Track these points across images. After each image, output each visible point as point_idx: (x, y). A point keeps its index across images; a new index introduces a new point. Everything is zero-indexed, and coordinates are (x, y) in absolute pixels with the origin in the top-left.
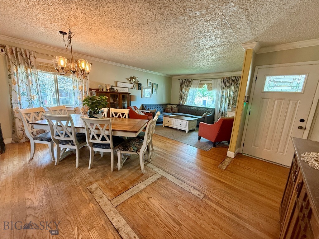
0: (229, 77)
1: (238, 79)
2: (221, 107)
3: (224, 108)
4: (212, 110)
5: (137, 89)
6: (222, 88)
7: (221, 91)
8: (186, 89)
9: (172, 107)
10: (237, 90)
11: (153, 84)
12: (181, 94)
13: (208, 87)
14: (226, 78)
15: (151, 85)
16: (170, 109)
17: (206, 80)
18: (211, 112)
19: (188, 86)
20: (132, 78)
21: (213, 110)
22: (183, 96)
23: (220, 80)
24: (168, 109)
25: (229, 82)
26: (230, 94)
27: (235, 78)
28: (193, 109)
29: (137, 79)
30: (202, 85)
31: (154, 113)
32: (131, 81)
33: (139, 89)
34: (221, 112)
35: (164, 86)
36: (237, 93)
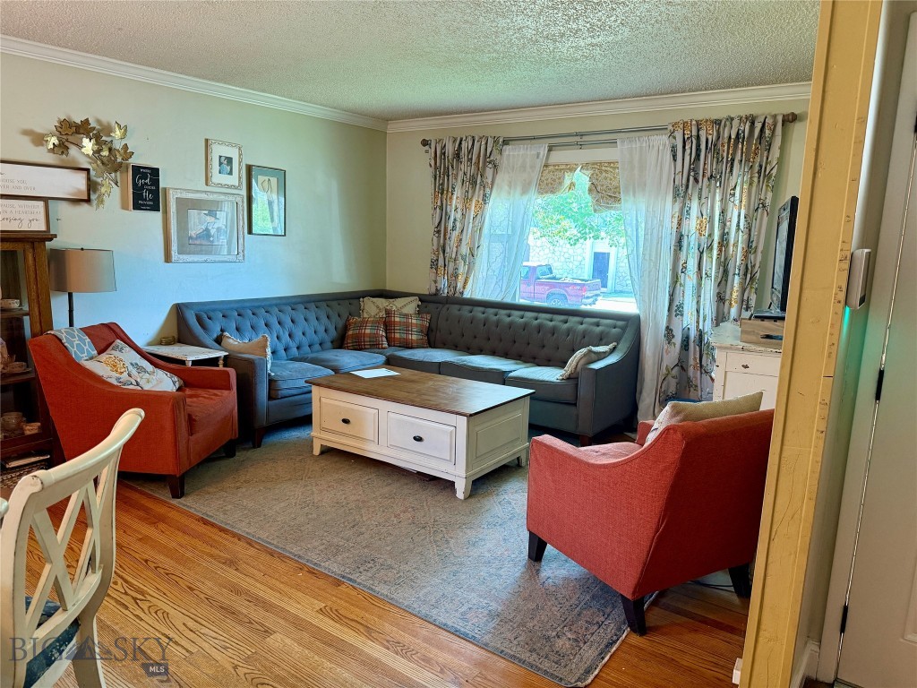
0: (717, 122)
1: (767, 132)
2: (675, 309)
3: (697, 310)
4: (624, 329)
5: (125, 207)
6: (676, 190)
7: (669, 208)
8: (467, 199)
9: (388, 312)
10: (768, 202)
11: (249, 168)
12: (440, 230)
13: (594, 188)
14: (698, 124)
15: (233, 180)
16: (376, 323)
17: (580, 139)
18: (618, 340)
19: (477, 183)
20: (71, 131)
21: (631, 327)
22: (452, 243)
23: (662, 141)
24: (364, 323)
25: (714, 148)
26: (723, 223)
27: (753, 123)
28: (510, 325)
29: (118, 134)
30: (559, 174)
31: (251, 363)
32: (73, 151)
33: (137, 207)
34: (678, 340)
35: (335, 186)
36: (765, 218)
